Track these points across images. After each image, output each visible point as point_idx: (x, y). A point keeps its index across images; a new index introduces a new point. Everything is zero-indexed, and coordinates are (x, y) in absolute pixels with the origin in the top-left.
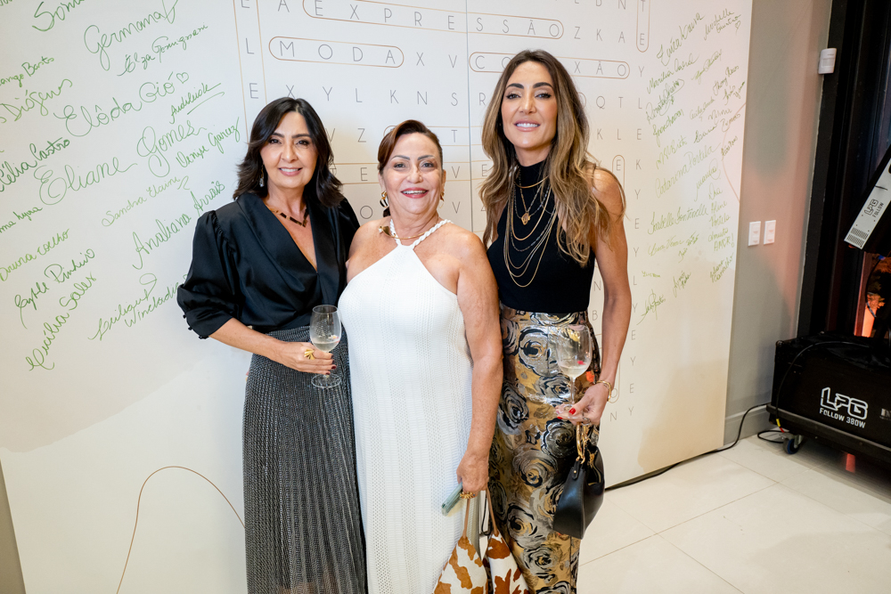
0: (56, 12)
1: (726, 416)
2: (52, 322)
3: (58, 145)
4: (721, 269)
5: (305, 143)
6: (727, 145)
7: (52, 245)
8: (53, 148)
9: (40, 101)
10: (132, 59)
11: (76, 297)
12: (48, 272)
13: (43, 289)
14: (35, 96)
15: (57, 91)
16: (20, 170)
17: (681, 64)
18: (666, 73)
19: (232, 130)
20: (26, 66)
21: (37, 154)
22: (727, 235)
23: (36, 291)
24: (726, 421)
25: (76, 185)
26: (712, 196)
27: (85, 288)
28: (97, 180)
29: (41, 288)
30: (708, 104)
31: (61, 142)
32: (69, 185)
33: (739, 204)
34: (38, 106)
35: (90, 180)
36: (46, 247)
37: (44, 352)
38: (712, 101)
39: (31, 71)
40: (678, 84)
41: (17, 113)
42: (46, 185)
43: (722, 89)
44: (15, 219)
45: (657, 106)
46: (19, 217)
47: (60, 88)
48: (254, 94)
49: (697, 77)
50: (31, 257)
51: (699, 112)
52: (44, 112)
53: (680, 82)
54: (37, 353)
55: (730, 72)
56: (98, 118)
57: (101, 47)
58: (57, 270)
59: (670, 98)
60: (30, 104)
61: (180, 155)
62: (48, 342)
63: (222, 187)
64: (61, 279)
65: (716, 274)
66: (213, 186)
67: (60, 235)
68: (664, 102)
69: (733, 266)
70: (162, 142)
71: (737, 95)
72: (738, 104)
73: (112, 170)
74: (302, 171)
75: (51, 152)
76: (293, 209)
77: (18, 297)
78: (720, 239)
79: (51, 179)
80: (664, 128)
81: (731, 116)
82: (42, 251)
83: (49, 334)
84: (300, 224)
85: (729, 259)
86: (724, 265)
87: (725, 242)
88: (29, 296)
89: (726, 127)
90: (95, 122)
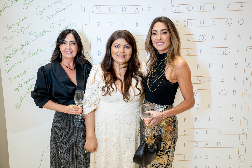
0: (29, 3)
2: (23, 96)
3: (27, 43)
5: (74, 43)
7: (24, 73)
8: (26, 44)
9: (23, 30)
10: (49, 16)
11: (29, 89)
12: (23, 81)
13: (21, 86)
14: (22, 29)
15: (28, 27)
16: (17, 50)
20: (20, 20)
21: (22, 46)
23: (19, 86)
25: (31, 55)
27: (32, 87)
28: (37, 54)
29: (21, 85)
31: (28, 42)
32: (29, 55)
34: (23, 31)
35: (35, 54)
36: (23, 73)
37: (20, 104)
39: (21, 21)
41: (17, 34)
42: (24, 55)
44: (15, 65)
46: (16, 64)
47: (29, 26)
48: (86, 26)
50: (19, 76)
52: (24, 33)
54: (18, 104)
56: (38, 35)
57: (40, 13)
58: (25, 80)
60: (21, 31)
62: (21, 102)
64: (26, 83)
67: (26, 70)
73: (41, 51)
75: (25, 45)
76: (70, 65)
77: (15, 88)
79: (25, 53)
82: (22, 74)
83: (22, 99)
84: (73, 70)
88: (17, 87)
90: (38, 36)
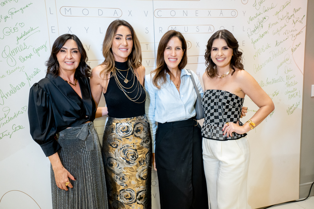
1: (300, 184)
4: (293, 108)
5: (76, 52)
6: (295, 47)
17: (266, 9)
18: (258, 13)
19: (43, 46)
22: (296, 91)
24: (300, 186)
26: (287, 72)
30: (283, 27)
33: (303, 76)
38: (285, 25)
40: (265, 18)
43: (291, 20)
45: (253, 30)
49: (276, 15)
51: (278, 31)
53: (266, 17)
55: (296, 11)
59: (261, 25)
61: (20, 57)
63: (39, 71)
65: (290, 111)
66: (35, 70)
68: (257, 28)
69: (300, 107)
70: (13, 52)
71: (301, 22)
72: (302, 26)
74: (75, 63)
76: (71, 79)
78: (292, 93)
80: (257, 40)
81: (297, 32)
84: (74, 85)
85: (298, 103)
86: (295, 106)
87: (295, 95)
89: (294, 38)
